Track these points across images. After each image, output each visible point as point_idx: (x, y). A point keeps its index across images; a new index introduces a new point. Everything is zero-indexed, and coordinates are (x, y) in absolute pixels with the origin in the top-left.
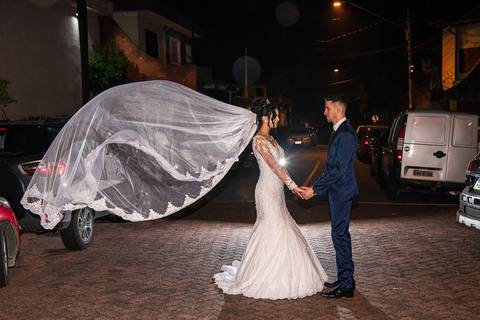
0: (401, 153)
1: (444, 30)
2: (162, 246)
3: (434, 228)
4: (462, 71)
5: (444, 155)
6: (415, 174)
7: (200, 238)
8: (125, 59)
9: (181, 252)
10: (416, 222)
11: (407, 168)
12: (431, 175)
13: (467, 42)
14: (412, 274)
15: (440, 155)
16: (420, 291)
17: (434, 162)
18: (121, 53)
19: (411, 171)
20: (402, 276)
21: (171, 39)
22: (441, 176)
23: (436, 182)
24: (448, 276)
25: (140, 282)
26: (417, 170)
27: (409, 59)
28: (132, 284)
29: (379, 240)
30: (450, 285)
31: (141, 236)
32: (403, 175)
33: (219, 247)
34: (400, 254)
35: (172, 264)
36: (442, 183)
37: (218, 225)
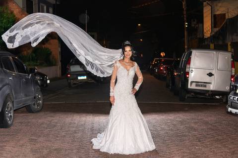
0: (188, 73)
1: (204, 3)
2: (55, 126)
3: (211, 116)
4: (215, 27)
5: (213, 75)
6: (196, 86)
7: (76, 122)
8: (14, 16)
9: (67, 130)
10: (200, 113)
11: (192, 82)
12: (205, 86)
13: (218, 10)
14: (205, 140)
15: (210, 75)
16: (211, 149)
17: (207, 79)
18: (12, 12)
19: (194, 84)
20: (200, 141)
21: (41, 4)
22: (212, 87)
23: (209, 91)
24: (224, 141)
25: (50, 145)
26: (198, 83)
27: (185, 19)
28: (45, 146)
29: (181, 122)
30: (227, 145)
31: (39, 121)
32: (189, 87)
33: (90, 127)
34: (195, 130)
35: (65, 136)
36: (212, 91)
37: (84, 115)
